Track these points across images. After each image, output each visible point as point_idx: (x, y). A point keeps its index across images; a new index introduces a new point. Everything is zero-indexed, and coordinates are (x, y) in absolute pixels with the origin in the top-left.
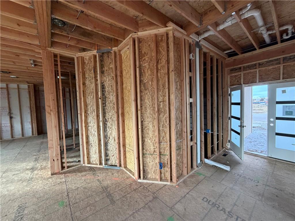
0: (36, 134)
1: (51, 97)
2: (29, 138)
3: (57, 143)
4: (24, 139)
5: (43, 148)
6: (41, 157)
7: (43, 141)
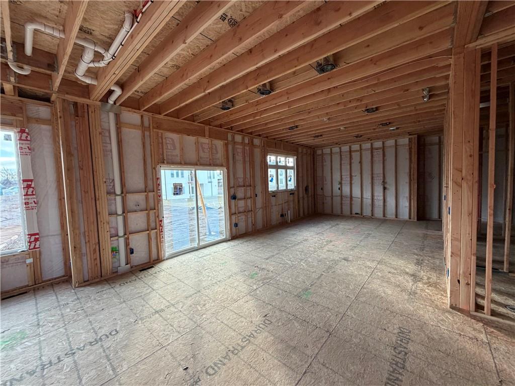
0: (414, 218)
1: (466, 149)
2: (405, 223)
3: (469, 249)
4: (397, 222)
5: (428, 246)
6: (426, 262)
7: (426, 233)
